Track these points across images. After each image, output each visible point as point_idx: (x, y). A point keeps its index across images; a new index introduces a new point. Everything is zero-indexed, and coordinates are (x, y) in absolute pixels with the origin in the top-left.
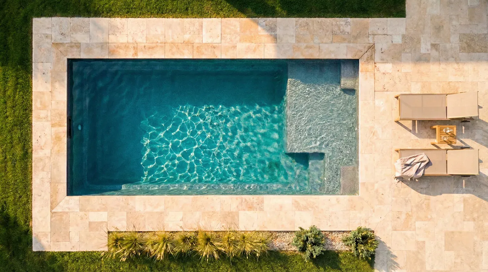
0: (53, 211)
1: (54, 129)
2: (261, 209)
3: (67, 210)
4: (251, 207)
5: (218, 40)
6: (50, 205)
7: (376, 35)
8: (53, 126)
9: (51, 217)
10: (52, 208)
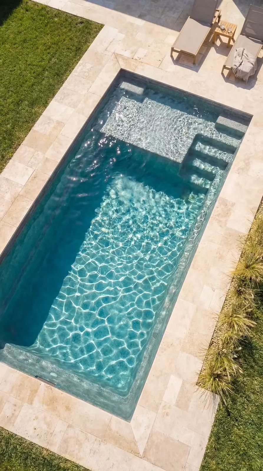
0: (141, 453)
1: (36, 402)
2: (233, 205)
3: (149, 432)
4: (227, 213)
5: (31, 171)
6: (132, 456)
7: (107, 48)
8: (31, 402)
9: (149, 460)
10: (137, 454)
